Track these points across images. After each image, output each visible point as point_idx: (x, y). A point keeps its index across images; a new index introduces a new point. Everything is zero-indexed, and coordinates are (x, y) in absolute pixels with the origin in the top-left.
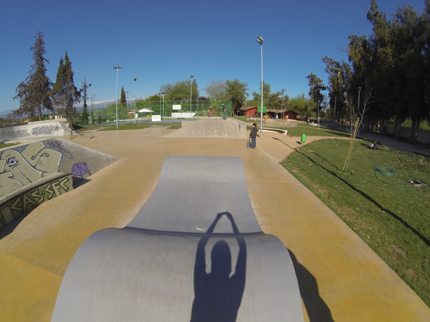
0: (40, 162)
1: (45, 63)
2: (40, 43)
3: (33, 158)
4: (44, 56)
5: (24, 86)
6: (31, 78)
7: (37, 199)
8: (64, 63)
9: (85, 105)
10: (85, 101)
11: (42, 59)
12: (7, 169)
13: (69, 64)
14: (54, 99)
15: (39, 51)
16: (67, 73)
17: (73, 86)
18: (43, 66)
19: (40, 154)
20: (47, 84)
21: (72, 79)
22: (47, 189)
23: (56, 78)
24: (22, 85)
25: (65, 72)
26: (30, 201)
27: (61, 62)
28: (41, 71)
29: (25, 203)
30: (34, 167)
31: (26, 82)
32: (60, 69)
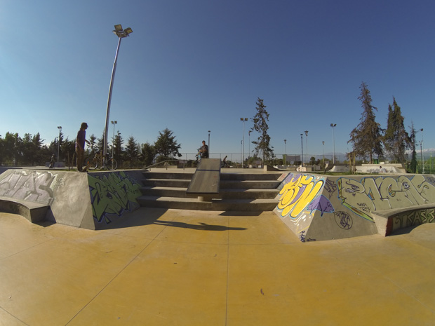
0: (423, 191)
1: (374, 110)
2: (366, 92)
3: (419, 186)
4: (371, 104)
5: (356, 132)
6: (362, 124)
7: (423, 218)
8: (393, 109)
9: (414, 152)
10: (414, 148)
11: (370, 107)
12: (404, 190)
13: (398, 109)
14: (385, 145)
15: (366, 100)
16: (397, 118)
17: (404, 131)
18: (371, 112)
19: (423, 185)
20: (377, 130)
21: (403, 125)
22: (431, 213)
23: (387, 124)
24: (355, 131)
25: (395, 118)
26: (418, 218)
27: (390, 108)
28: (371, 118)
29: (416, 218)
30: (420, 193)
31: (358, 128)
32: (389, 115)
